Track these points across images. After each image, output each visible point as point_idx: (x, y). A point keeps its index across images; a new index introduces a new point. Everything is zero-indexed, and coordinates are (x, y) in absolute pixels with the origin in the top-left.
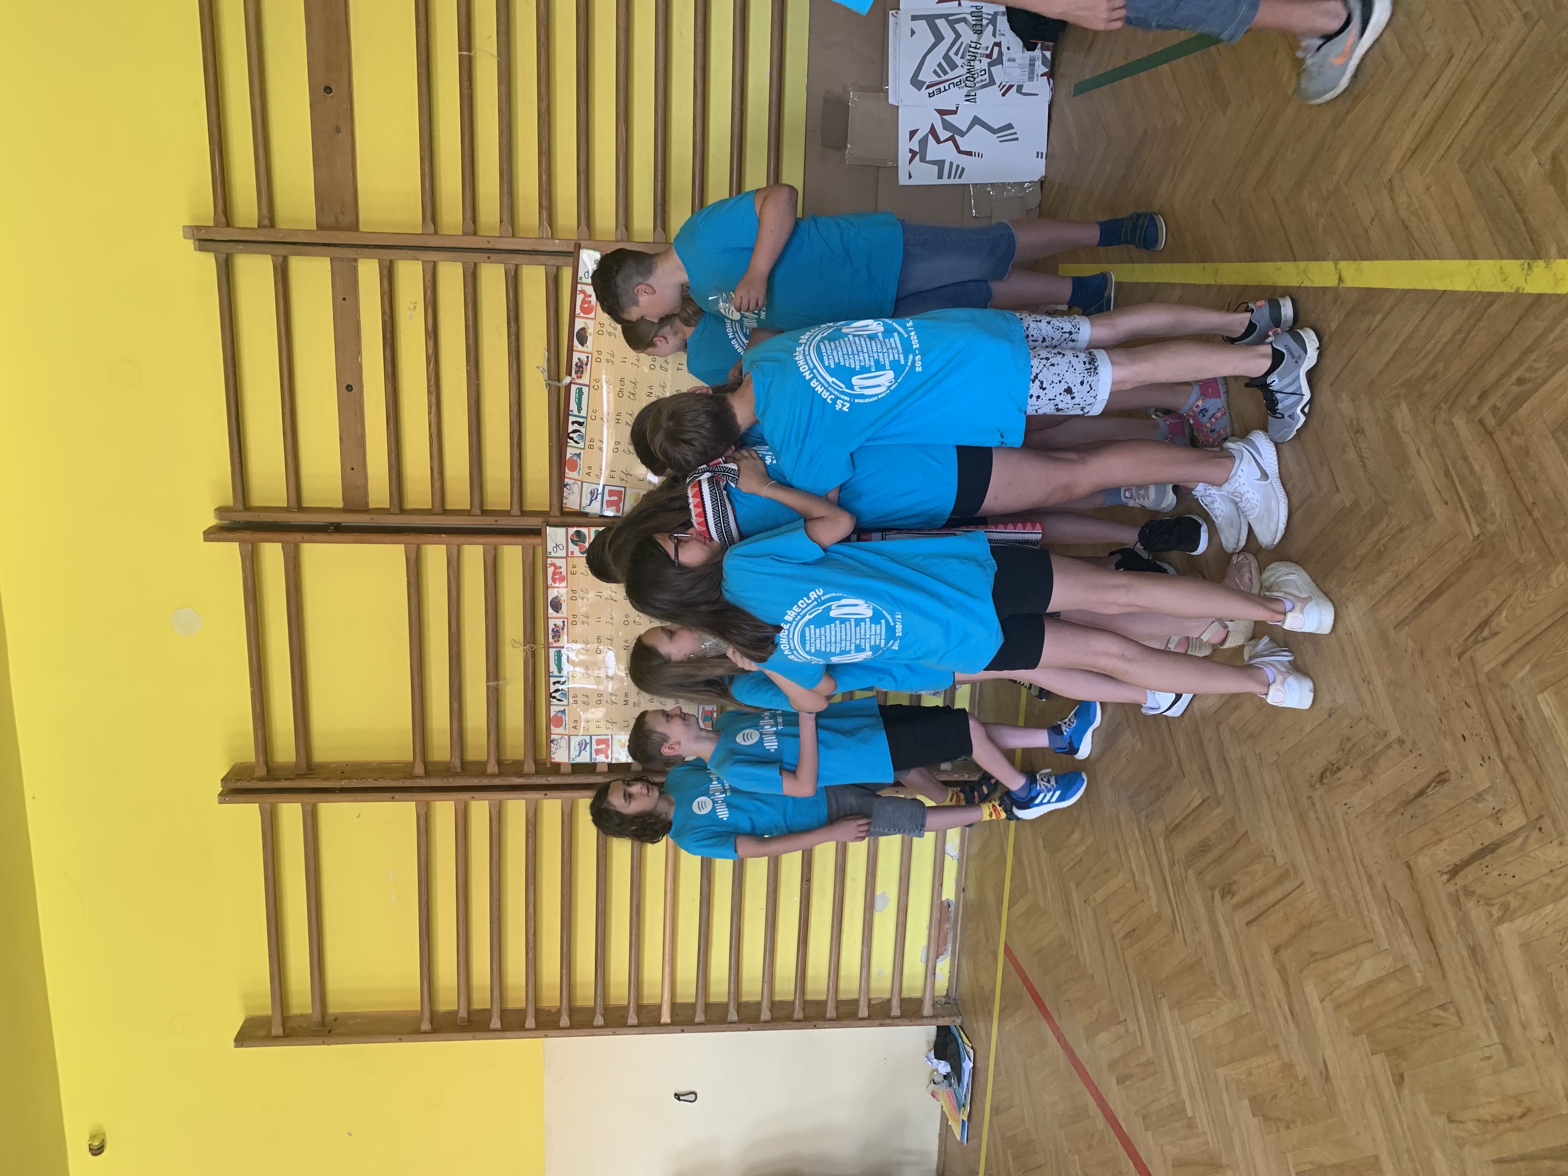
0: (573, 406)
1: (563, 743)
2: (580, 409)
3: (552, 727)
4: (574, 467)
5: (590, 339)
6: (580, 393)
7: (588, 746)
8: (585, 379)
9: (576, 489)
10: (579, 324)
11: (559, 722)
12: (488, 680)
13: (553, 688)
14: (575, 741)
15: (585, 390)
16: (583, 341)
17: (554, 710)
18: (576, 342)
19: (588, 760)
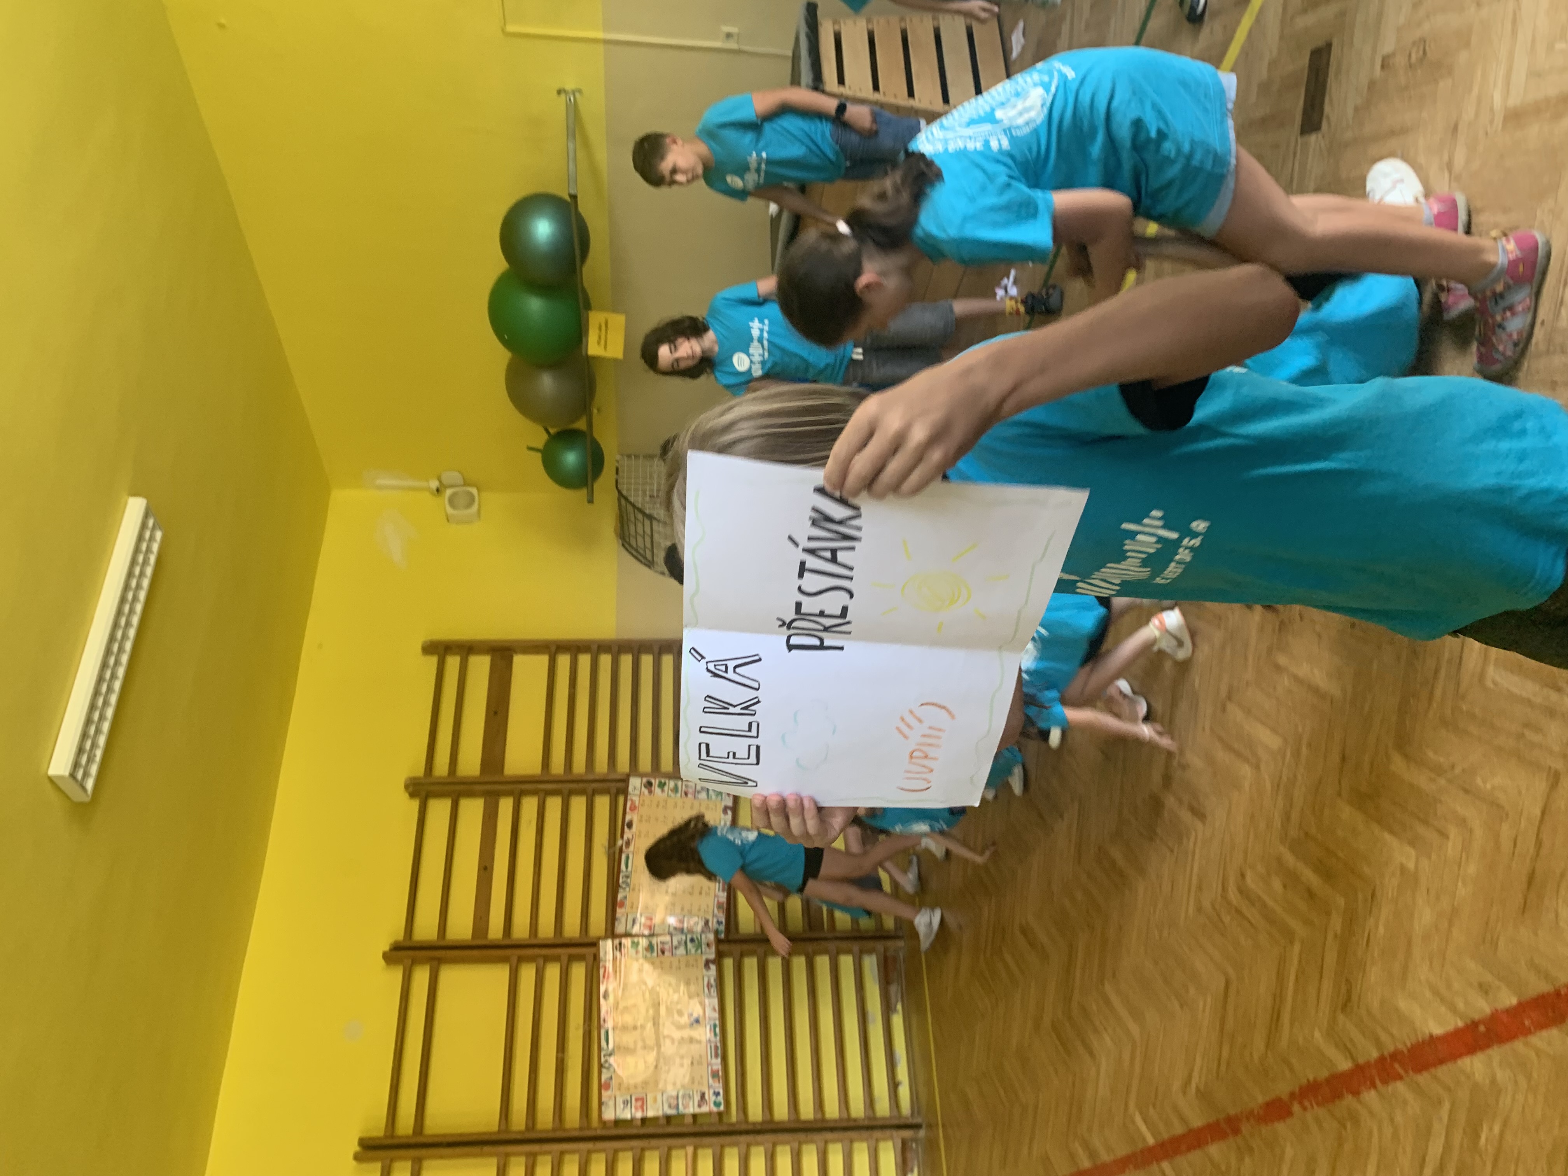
0: (623, 867)
1: (611, 1103)
2: (627, 867)
3: (603, 1092)
4: (622, 905)
5: (634, 826)
6: (627, 858)
7: (629, 1104)
8: (631, 848)
9: (623, 920)
10: (628, 818)
11: (608, 1086)
12: (557, 1052)
13: (603, 1060)
14: (620, 1101)
15: (631, 856)
16: (630, 825)
17: (604, 1077)
18: (626, 827)
19: (629, 1117)
